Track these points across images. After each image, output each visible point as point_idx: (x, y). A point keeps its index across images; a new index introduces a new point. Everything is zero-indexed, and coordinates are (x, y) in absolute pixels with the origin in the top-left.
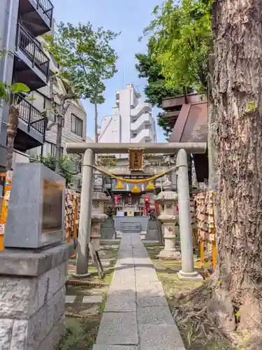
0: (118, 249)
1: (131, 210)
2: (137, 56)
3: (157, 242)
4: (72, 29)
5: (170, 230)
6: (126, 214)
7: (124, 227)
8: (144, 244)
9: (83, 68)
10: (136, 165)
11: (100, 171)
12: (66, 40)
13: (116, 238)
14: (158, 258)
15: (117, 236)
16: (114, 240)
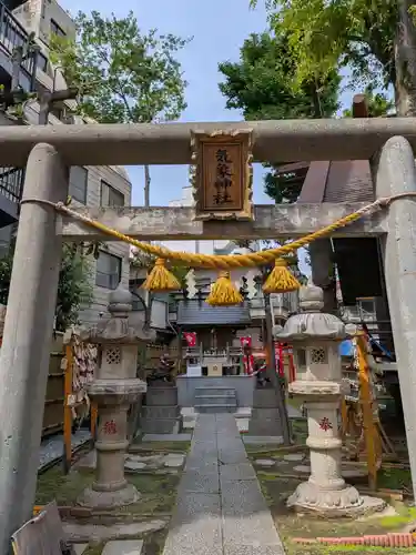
0: (181, 468)
1: (216, 363)
2: (222, 69)
3: (279, 439)
4: (100, 23)
5: (325, 425)
6: (205, 371)
7: (201, 400)
8: (247, 446)
9: (123, 97)
10: (223, 201)
11: (86, 225)
12: (90, 47)
13: (182, 430)
14: (293, 510)
15: (186, 425)
16: (175, 437)
